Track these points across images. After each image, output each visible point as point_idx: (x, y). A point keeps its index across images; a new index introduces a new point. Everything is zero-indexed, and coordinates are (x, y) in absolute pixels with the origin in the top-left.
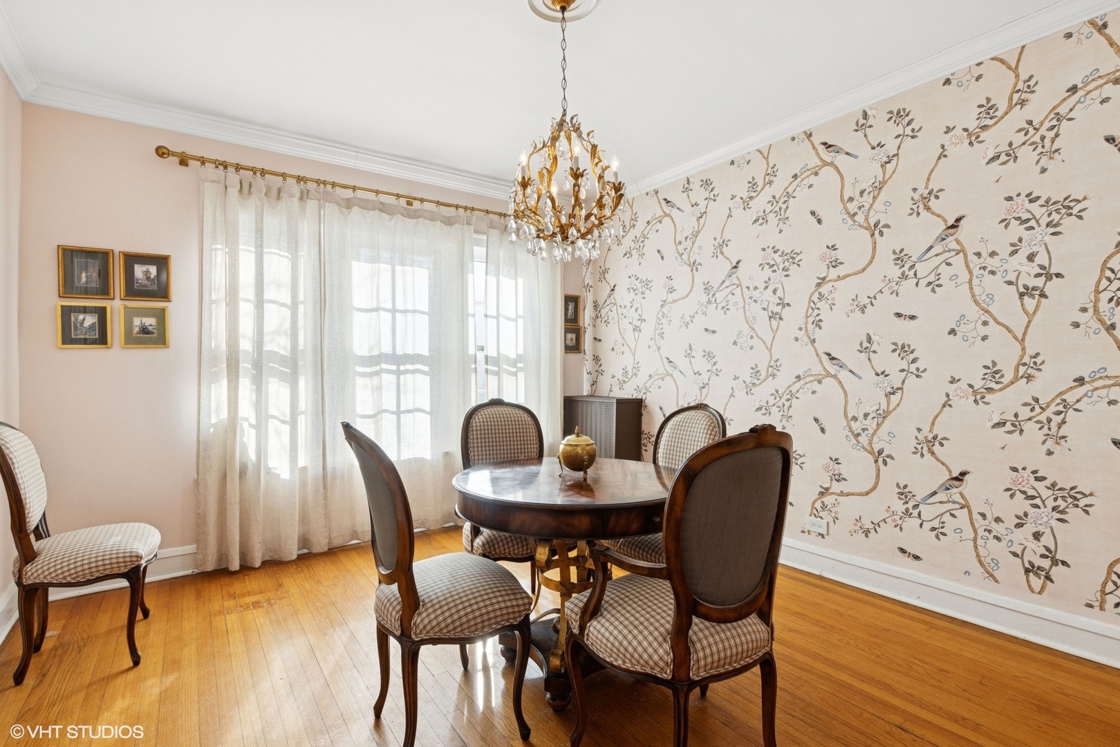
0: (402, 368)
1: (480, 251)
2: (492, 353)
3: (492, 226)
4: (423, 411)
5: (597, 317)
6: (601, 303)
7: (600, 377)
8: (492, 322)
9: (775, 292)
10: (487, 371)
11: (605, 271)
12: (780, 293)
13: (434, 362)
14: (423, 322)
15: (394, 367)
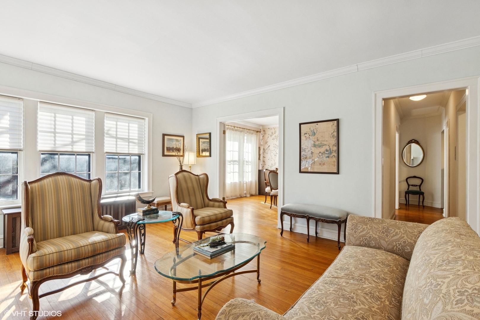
0: (234, 163)
1: (246, 137)
2: (247, 160)
3: (247, 132)
4: (237, 172)
5: (264, 152)
6: (265, 149)
7: (265, 166)
8: (247, 153)
9: (275, 151)
10: (246, 164)
11: (267, 142)
12: (276, 152)
13: (239, 162)
14: (237, 153)
15: (233, 163)
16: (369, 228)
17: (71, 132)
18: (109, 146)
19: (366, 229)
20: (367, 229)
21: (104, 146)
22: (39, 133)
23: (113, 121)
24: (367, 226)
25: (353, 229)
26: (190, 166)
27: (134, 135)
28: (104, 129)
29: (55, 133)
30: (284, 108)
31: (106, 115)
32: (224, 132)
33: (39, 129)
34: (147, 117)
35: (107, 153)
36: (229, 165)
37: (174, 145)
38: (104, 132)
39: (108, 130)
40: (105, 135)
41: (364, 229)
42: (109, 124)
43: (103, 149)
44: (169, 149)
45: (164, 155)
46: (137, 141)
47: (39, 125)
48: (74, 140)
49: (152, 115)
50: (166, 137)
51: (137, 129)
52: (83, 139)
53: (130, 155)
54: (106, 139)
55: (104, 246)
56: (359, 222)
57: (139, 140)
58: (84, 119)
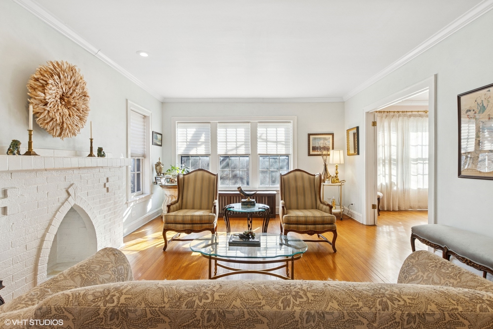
15: (422, 162)
16: (425, 278)
17: (235, 140)
18: (261, 149)
19: (420, 277)
20: (421, 279)
21: (257, 149)
22: (218, 143)
23: (264, 128)
24: (424, 274)
25: (405, 271)
26: (337, 166)
27: (282, 137)
28: (257, 135)
29: (226, 142)
30: (436, 76)
31: (258, 124)
32: (374, 124)
33: (218, 140)
34: (291, 120)
35: (259, 154)
36: (414, 164)
37: (321, 143)
38: (257, 138)
39: (260, 136)
40: (259, 140)
41: (417, 277)
42: (261, 131)
43: (257, 151)
44: (314, 149)
45: (309, 155)
46: (284, 143)
47: (218, 138)
48: (238, 146)
49: (296, 117)
50: (311, 137)
51: (284, 132)
52: (242, 145)
53: (279, 156)
54: (259, 143)
55: (198, 219)
56: (418, 264)
57: (285, 142)
58: (243, 130)
